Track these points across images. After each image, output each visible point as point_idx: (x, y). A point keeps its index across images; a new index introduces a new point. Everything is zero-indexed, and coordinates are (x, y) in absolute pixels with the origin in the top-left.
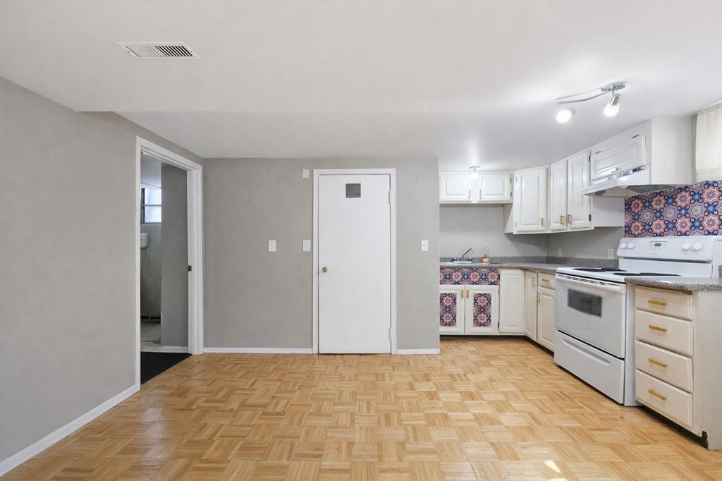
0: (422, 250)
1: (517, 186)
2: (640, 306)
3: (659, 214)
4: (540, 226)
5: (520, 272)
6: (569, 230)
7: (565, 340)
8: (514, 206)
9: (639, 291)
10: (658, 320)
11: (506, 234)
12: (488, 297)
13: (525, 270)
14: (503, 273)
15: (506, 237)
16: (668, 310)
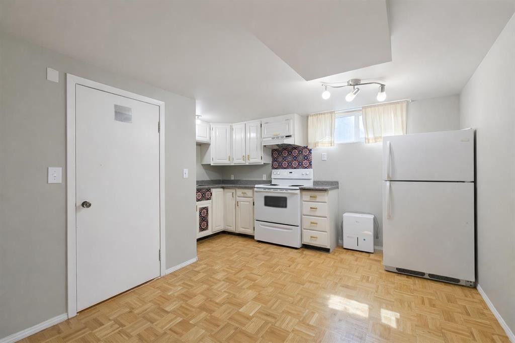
0: (184, 177)
1: (213, 133)
2: (305, 200)
3: (295, 158)
4: (228, 160)
5: (222, 190)
6: (247, 164)
7: (262, 225)
8: (211, 146)
9: (304, 193)
10: (314, 205)
11: (202, 165)
12: (206, 209)
13: (223, 188)
14: (214, 191)
15: (202, 167)
16: (318, 200)
